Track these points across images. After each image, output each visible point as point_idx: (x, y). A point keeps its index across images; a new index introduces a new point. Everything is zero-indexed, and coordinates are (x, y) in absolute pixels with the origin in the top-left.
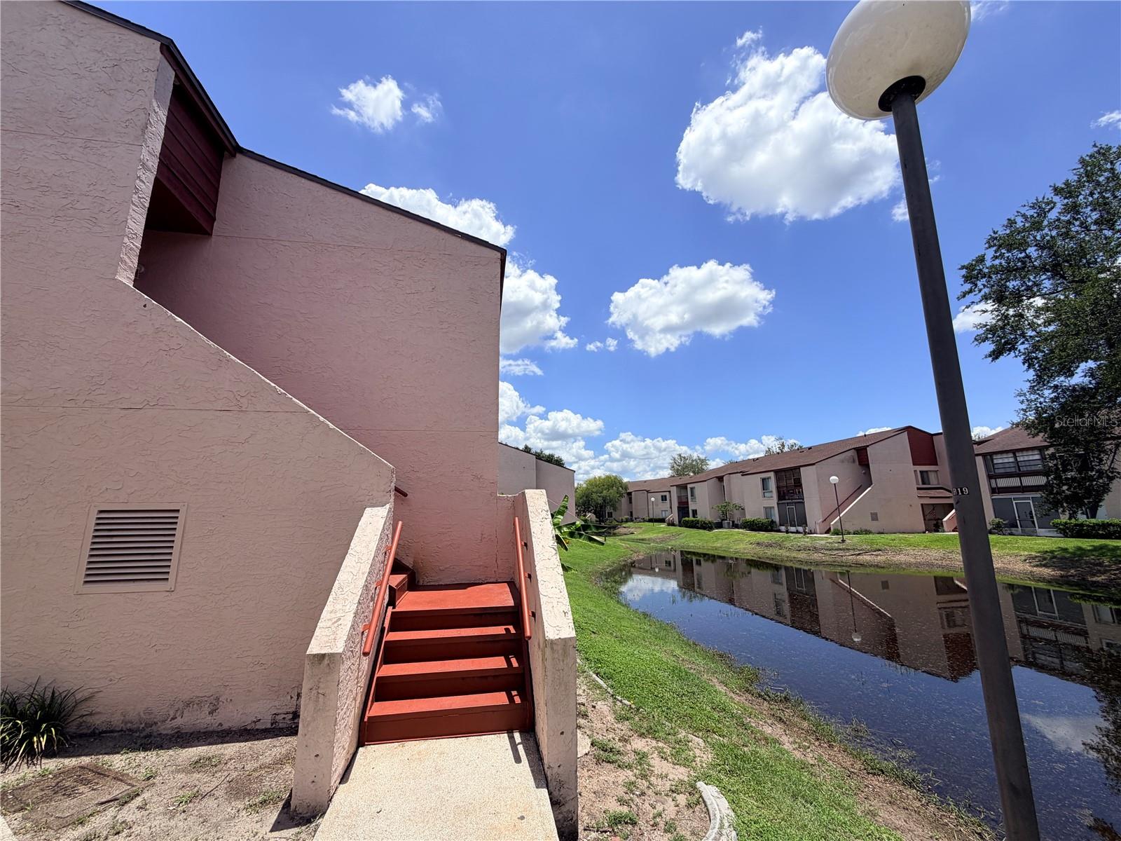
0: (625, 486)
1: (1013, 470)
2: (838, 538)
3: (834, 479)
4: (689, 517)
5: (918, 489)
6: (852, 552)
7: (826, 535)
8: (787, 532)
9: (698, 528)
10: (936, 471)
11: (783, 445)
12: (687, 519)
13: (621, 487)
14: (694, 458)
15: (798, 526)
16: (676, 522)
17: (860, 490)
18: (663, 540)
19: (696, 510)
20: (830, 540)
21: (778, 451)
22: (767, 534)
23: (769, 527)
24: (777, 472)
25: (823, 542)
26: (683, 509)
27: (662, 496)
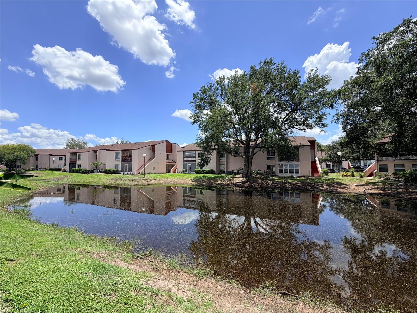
0: (34, 151)
1: (189, 156)
2: (142, 176)
3: (145, 155)
4: (76, 168)
5: (167, 160)
6: (147, 181)
7: (138, 175)
8: (124, 174)
9: (81, 173)
10: (171, 155)
11: (123, 141)
12: (74, 169)
13: (31, 151)
14: (81, 141)
15: (128, 171)
16: (68, 170)
17: (151, 159)
18: (58, 180)
19: (80, 165)
20: (140, 177)
21: (121, 143)
22: (115, 175)
23: (116, 172)
24: (122, 151)
25: (138, 177)
26: (73, 164)
27: (59, 158)
